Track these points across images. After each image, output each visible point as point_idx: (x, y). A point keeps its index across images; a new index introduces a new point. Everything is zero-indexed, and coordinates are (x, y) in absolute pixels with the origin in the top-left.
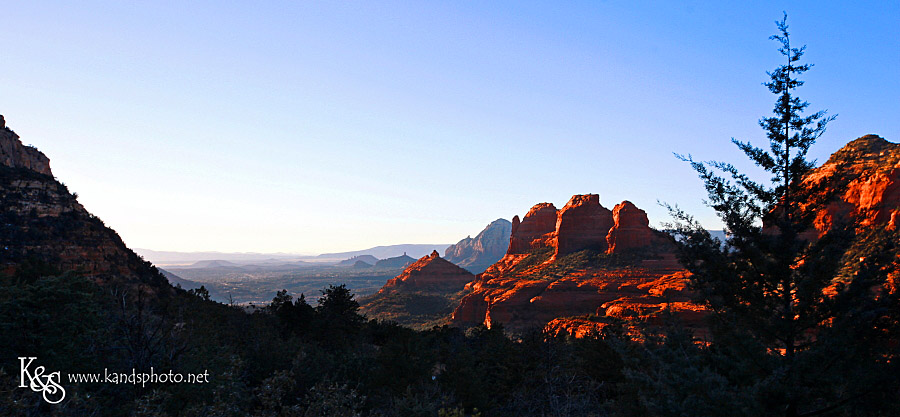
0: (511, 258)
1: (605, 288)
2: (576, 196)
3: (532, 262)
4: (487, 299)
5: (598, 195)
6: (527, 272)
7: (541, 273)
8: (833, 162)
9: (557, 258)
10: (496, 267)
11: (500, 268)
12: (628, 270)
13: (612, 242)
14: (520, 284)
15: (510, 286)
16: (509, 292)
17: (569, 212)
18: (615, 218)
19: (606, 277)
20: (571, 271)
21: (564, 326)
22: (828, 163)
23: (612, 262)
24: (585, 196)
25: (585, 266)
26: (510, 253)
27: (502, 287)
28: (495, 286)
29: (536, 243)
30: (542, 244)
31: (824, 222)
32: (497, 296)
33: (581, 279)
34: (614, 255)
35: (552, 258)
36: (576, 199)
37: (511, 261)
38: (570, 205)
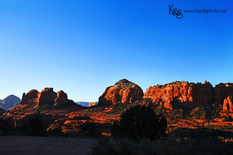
0: (21, 105)
1: (55, 116)
2: (46, 88)
3: (29, 107)
4: (14, 118)
5: (53, 88)
6: (28, 110)
7: (33, 110)
8: (116, 85)
9: (38, 106)
10: (15, 108)
11: (17, 109)
12: (61, 111)
13: (56, 102)
14: (26, 114)
15: (23, 114)
16: (23, 116)
17: (43, 93)
18: (58, 95)
19: (55, 112)
20: (43, 110)
21: (51, 127)
22: (115, 85)
23: (56, 108)
24: (49, 88)
25: (48, 109)
26: (21, 104)
27: (20, 114)
28: (17, 114)
29: (30, 102)
30: (32, 102)
31: (114, 100)
32: (18, 117)
33: (47, 113)
34: (57, 106)
35: (37, 106)
36: (46, 89)
37: (21, 107)
38: (44, 90)
